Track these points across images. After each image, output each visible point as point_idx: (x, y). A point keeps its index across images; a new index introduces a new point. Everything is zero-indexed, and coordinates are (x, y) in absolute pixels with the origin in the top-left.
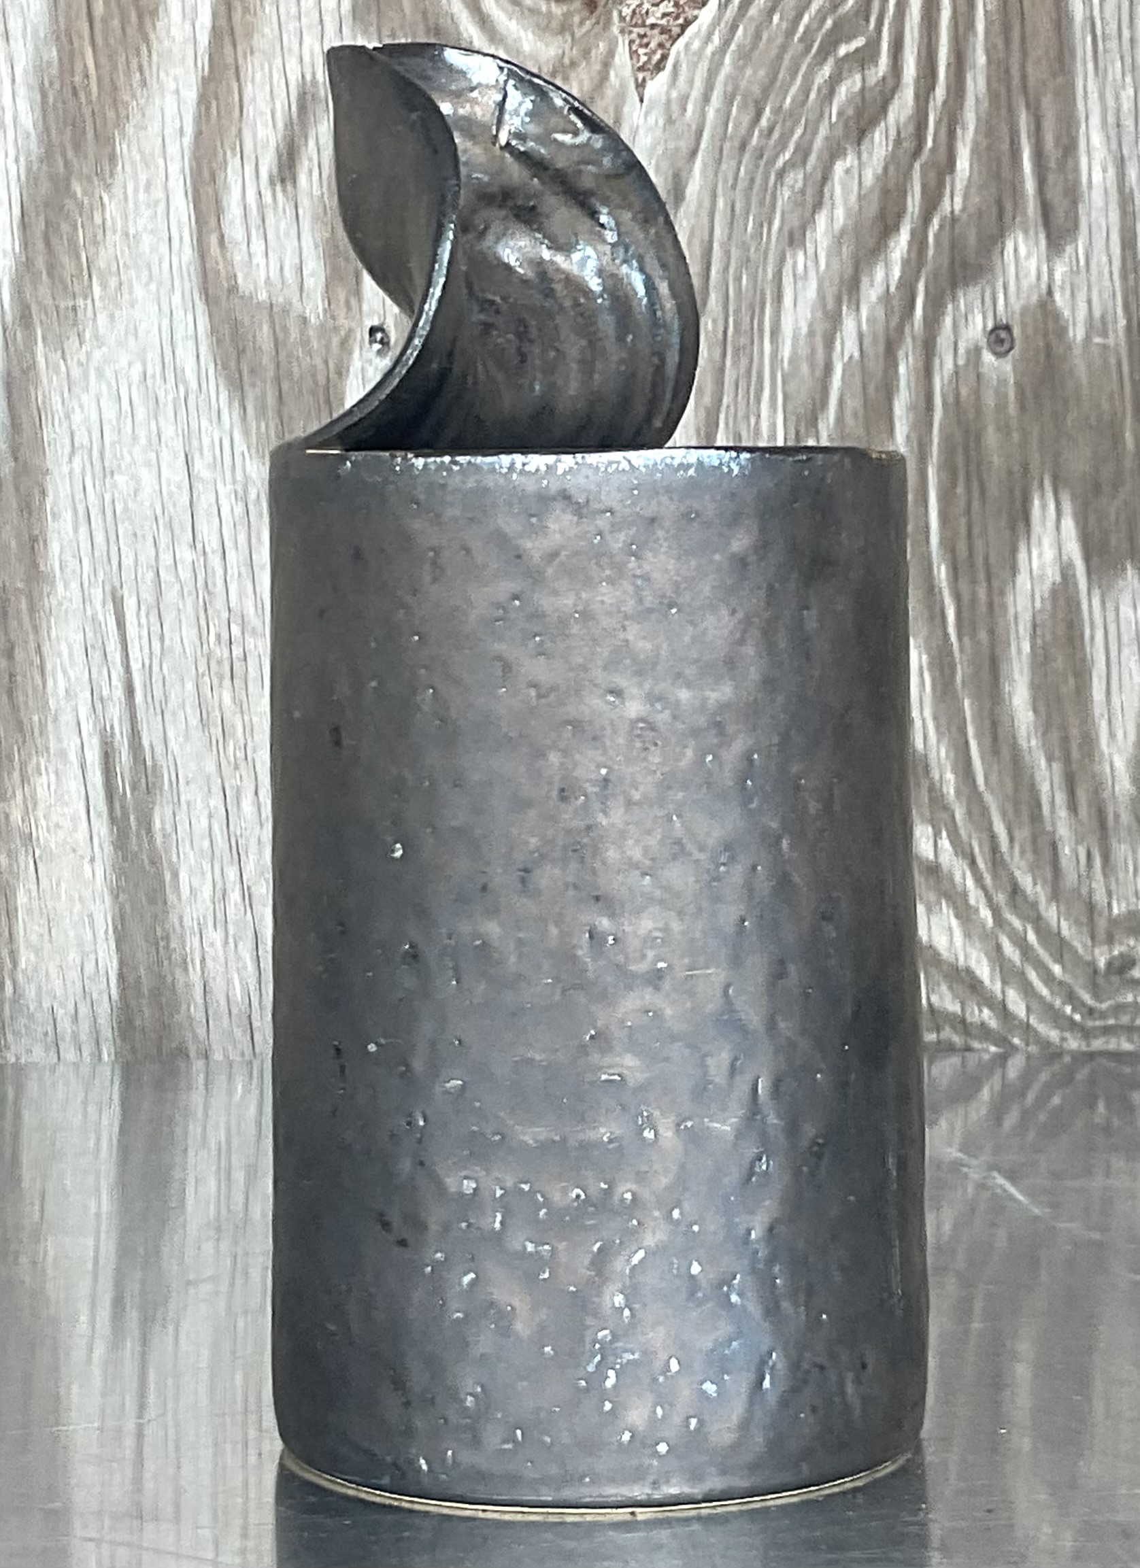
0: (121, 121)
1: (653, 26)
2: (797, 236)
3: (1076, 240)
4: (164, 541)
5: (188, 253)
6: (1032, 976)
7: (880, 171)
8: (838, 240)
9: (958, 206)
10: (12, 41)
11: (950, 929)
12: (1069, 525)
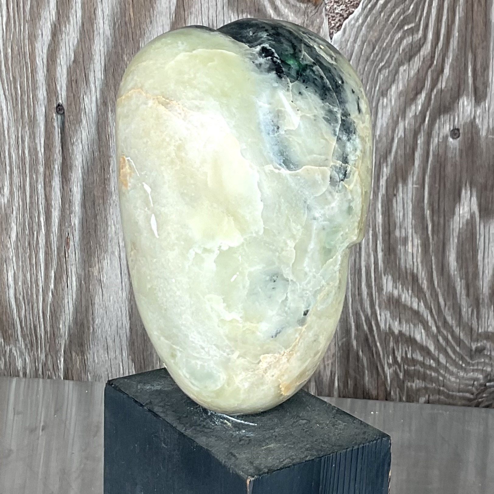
0: (142, 35)
1: (337, 13)
2: (384, 92)
3: (485, 100)
6: (449, 350)
7: (416, 71)
8: (400, 94)
9: (443, 86)
10: (104, 4)
11: (421, 333)
12: (474, 199)
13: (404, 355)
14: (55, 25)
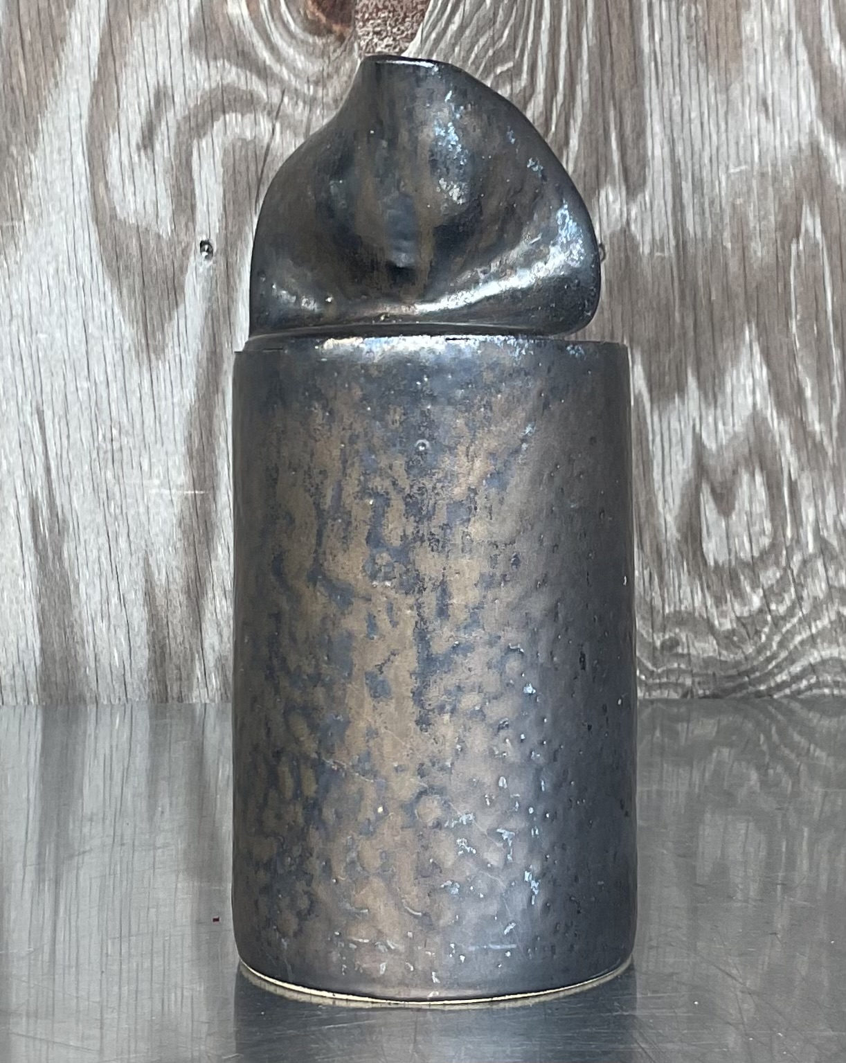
0: (42, 108)
3: (644, 192)
4: (70, 376)
5: (85, 194)
12: (639, 369)
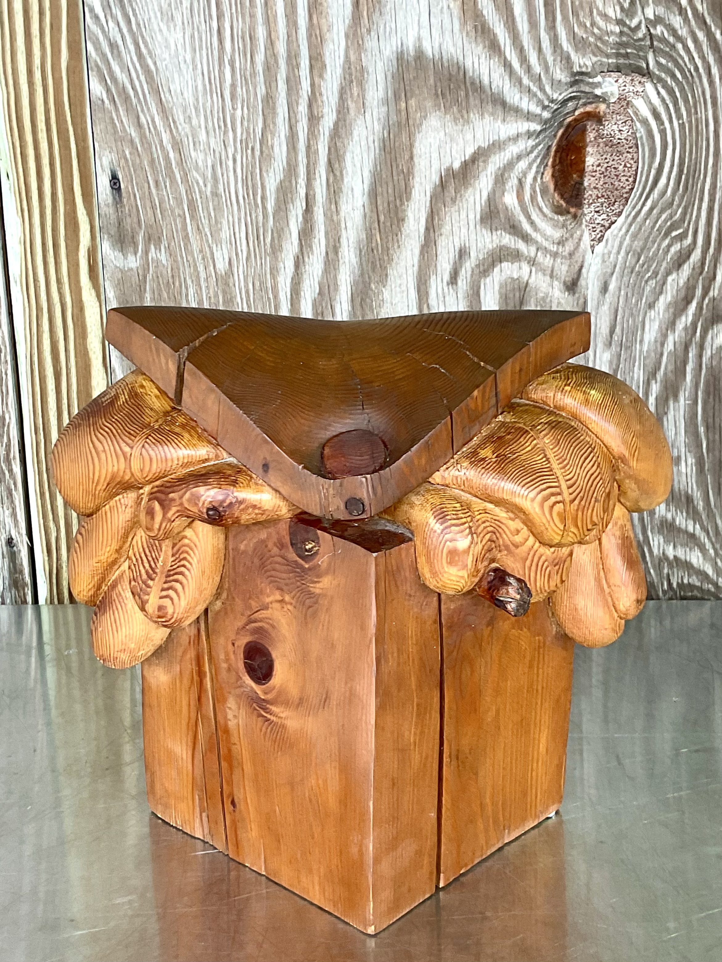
0: (390, 260)
1: (598, 224)
2: (652, 305)
7: (686, 280)
8: (668, 306)
9: (716, 293)
10: (348, 231)
11: (698, 557)
13: (680, 581)
14: (298, 257)
